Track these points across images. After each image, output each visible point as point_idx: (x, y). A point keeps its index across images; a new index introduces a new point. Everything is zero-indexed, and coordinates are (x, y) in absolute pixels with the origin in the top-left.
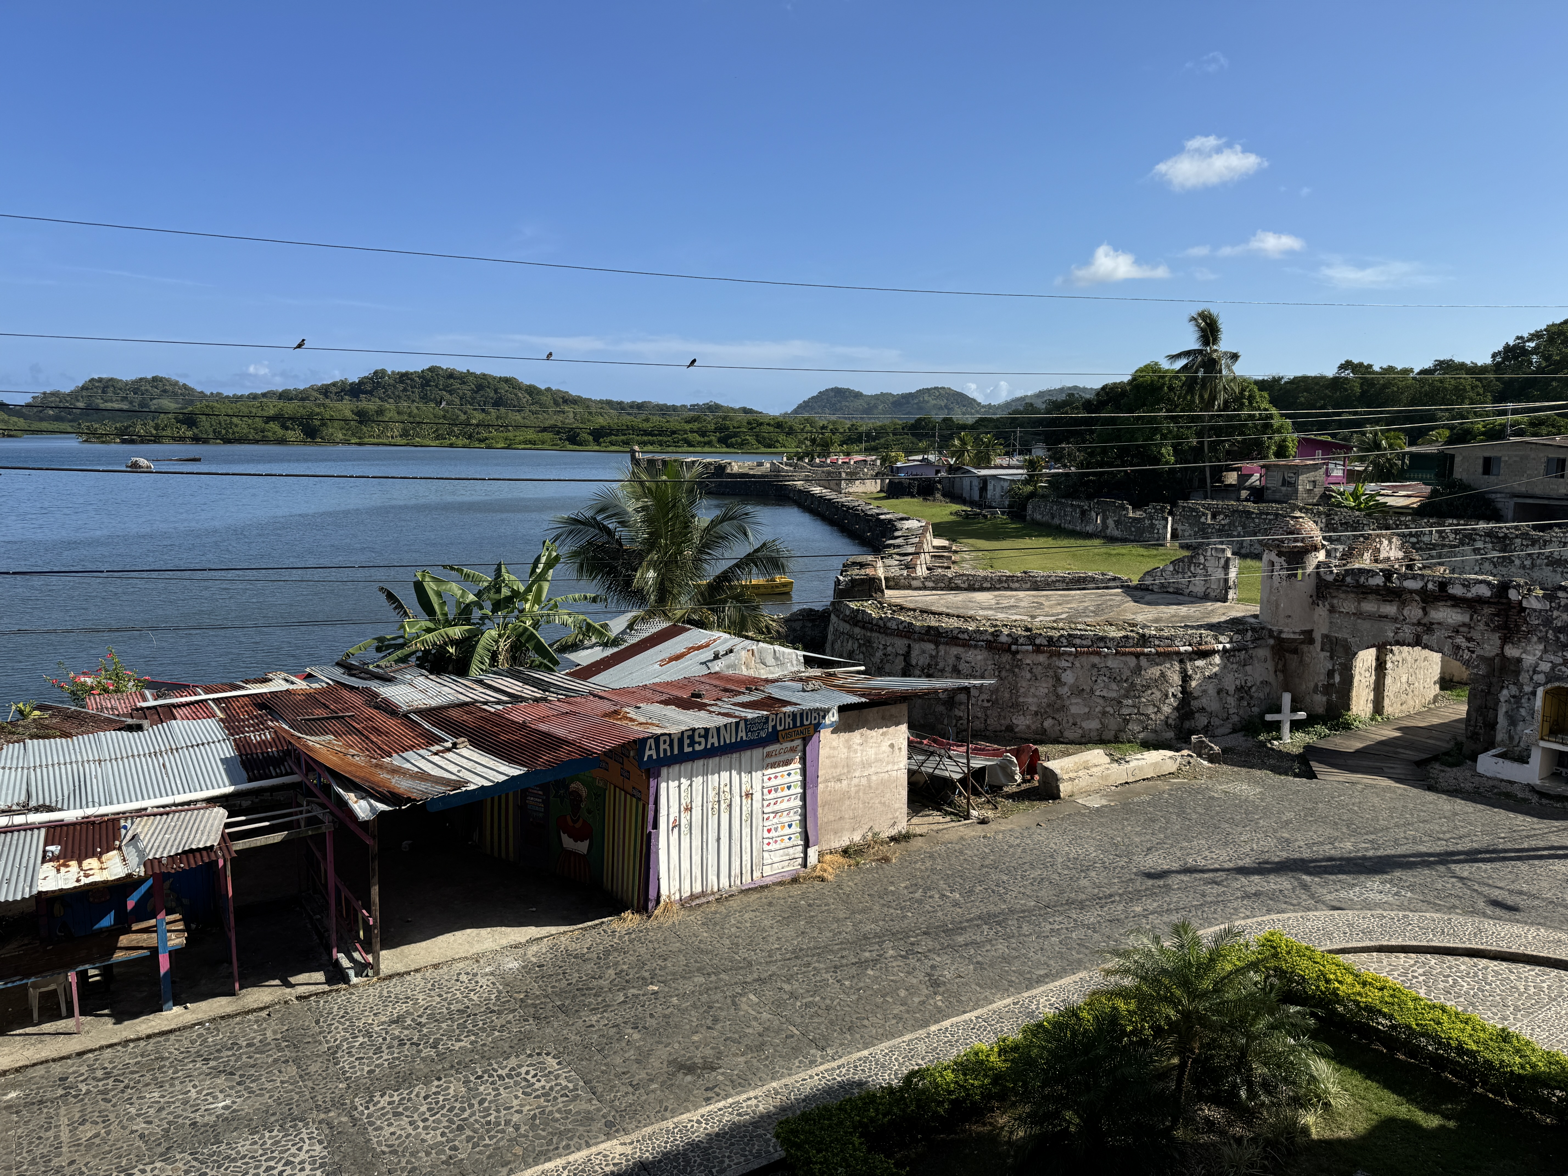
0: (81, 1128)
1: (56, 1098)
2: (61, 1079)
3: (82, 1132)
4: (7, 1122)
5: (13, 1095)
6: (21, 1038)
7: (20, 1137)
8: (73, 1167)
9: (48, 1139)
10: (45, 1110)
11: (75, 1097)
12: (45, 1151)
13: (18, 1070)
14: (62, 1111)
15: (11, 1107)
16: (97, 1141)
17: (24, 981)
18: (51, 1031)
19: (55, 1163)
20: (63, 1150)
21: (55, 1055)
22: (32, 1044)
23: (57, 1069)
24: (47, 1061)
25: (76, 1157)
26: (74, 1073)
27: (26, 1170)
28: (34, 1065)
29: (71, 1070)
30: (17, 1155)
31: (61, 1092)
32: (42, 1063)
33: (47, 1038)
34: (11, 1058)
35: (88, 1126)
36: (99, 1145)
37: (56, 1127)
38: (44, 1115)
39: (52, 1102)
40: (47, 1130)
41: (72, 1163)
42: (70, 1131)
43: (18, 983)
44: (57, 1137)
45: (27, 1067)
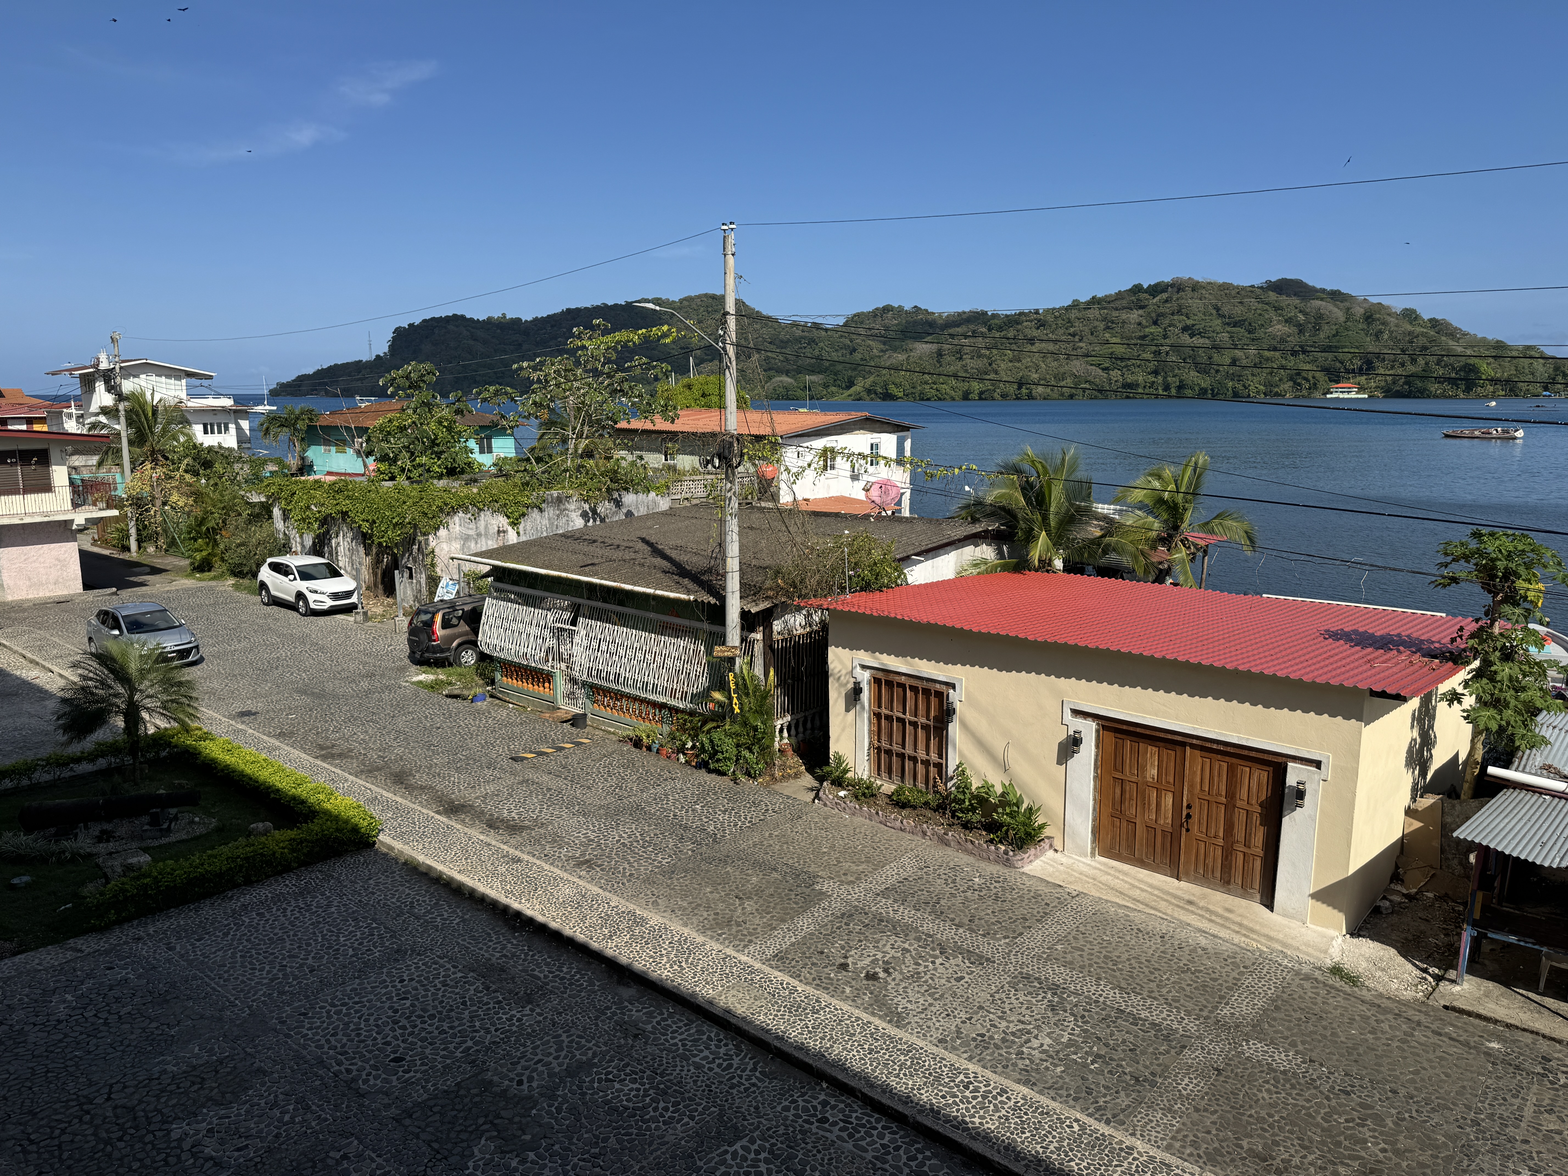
0: (1546, 1115)
1: (1533, 1073)
2: (1543, 1058)
3: (1546, 1120)
4: (1481, 1067)
5: (1495, 1045)
6: (1523, 999)
7: (1487, 1087)
8: (1526, 1147)
9: (1511, 1105)
10: (1519, 1078)
11: (1552, 1083)
12: (1505, 1114)
13: (1508, 1026)
14: (1535, 1088)
15: (1489, 1055)
16: (1557, 1138)
17: (1536, 947)
18: (1552, 1008)
19: (1510, 1131)
20: (1522, 1124)
21: (1547, 1031)
22: (1529, 1010)
23: (1544, 1046)
24: (1537, 1033)
25: (1532, 1139)
26: (1558, 1059)
27: (1483, 1120)
28: (1524, 1030)
29: (1556, 1055)
30: (1480, 1101)
31: (1539, 1069)
32: (1532, 1032)
33: (1547, 1012)
34: (1506, 1011)
35: (1553, 1117)
36: (1557, 1143)
37: (1523, 1098)
38: (1516, 1081)
39: (1528, 1074)
40: (1513, 1096)
41: (1526, 1142)
42: (1535, 1112)
43: (1530, 945)
44: (1520, 1109)
45: (1517, 1027)
